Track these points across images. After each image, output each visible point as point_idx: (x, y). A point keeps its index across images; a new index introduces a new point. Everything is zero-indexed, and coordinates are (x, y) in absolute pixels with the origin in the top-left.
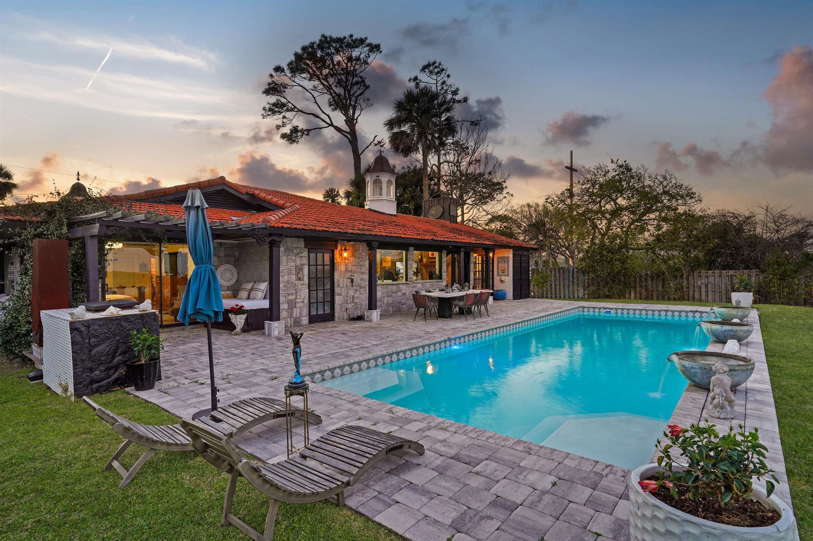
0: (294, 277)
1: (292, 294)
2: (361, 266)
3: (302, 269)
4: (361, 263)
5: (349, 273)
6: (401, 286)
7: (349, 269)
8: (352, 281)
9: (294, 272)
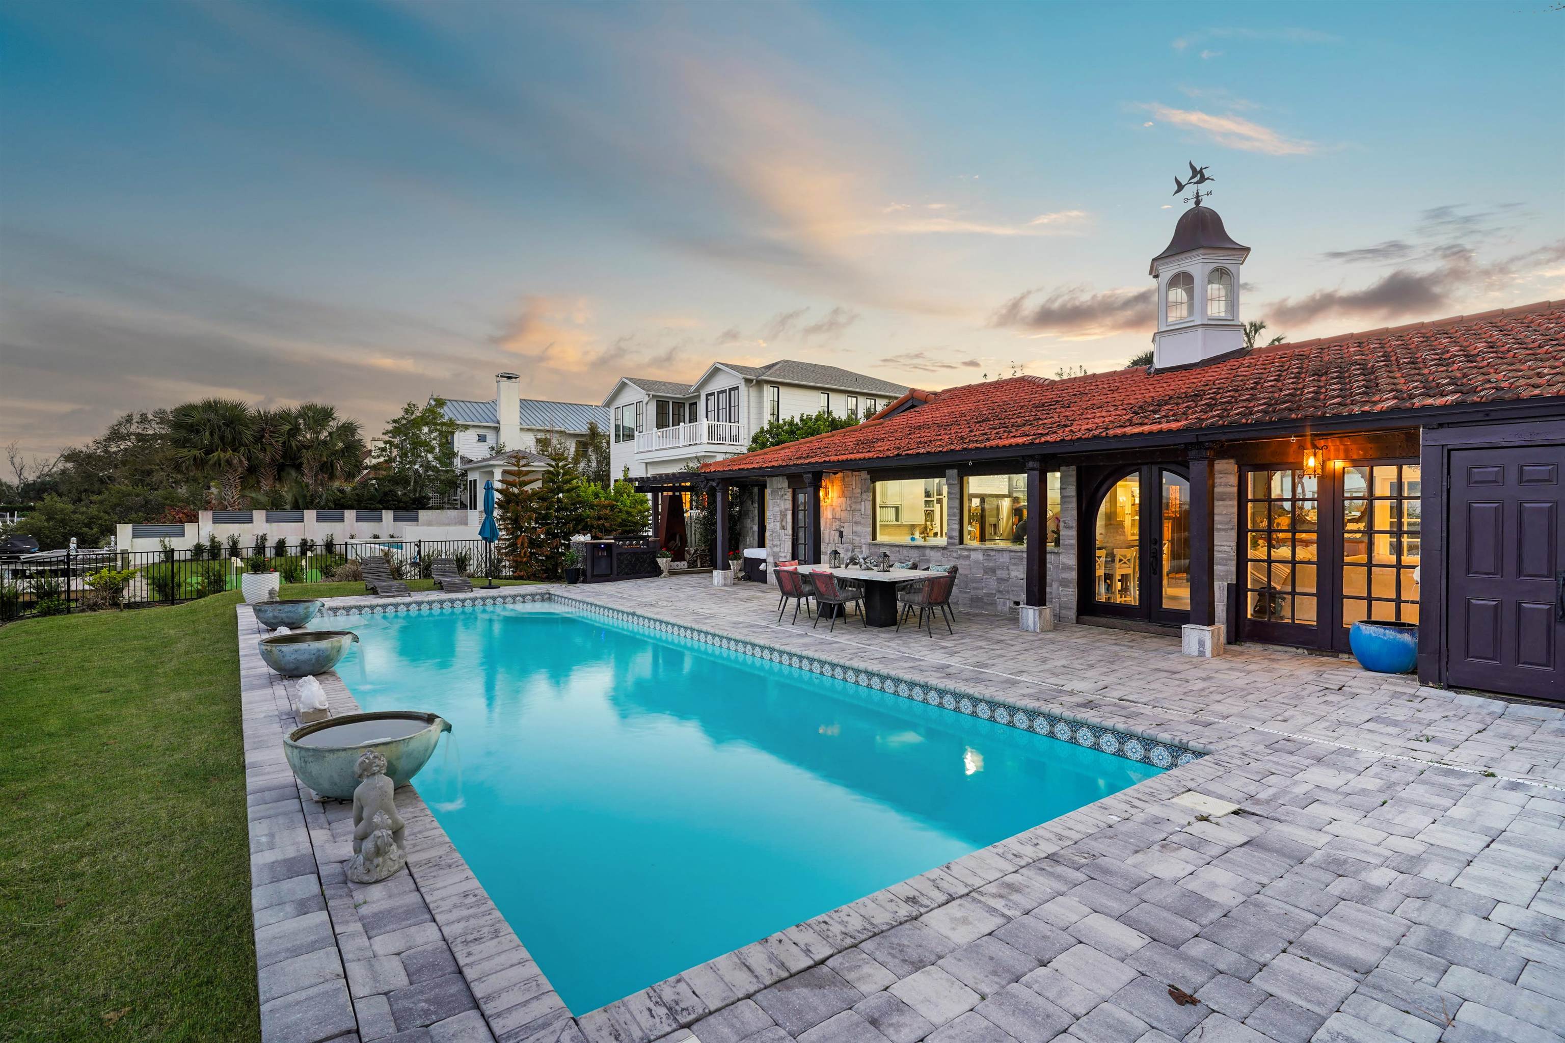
0: (778, 524)
1: (777, 546)
2: (854, 511)
3: (785, 515)
4: (854, 507)
5: (838, 523)
6: (928, 551)
7: (838, 516)
8: (841, 535)
9: (778, 519)
